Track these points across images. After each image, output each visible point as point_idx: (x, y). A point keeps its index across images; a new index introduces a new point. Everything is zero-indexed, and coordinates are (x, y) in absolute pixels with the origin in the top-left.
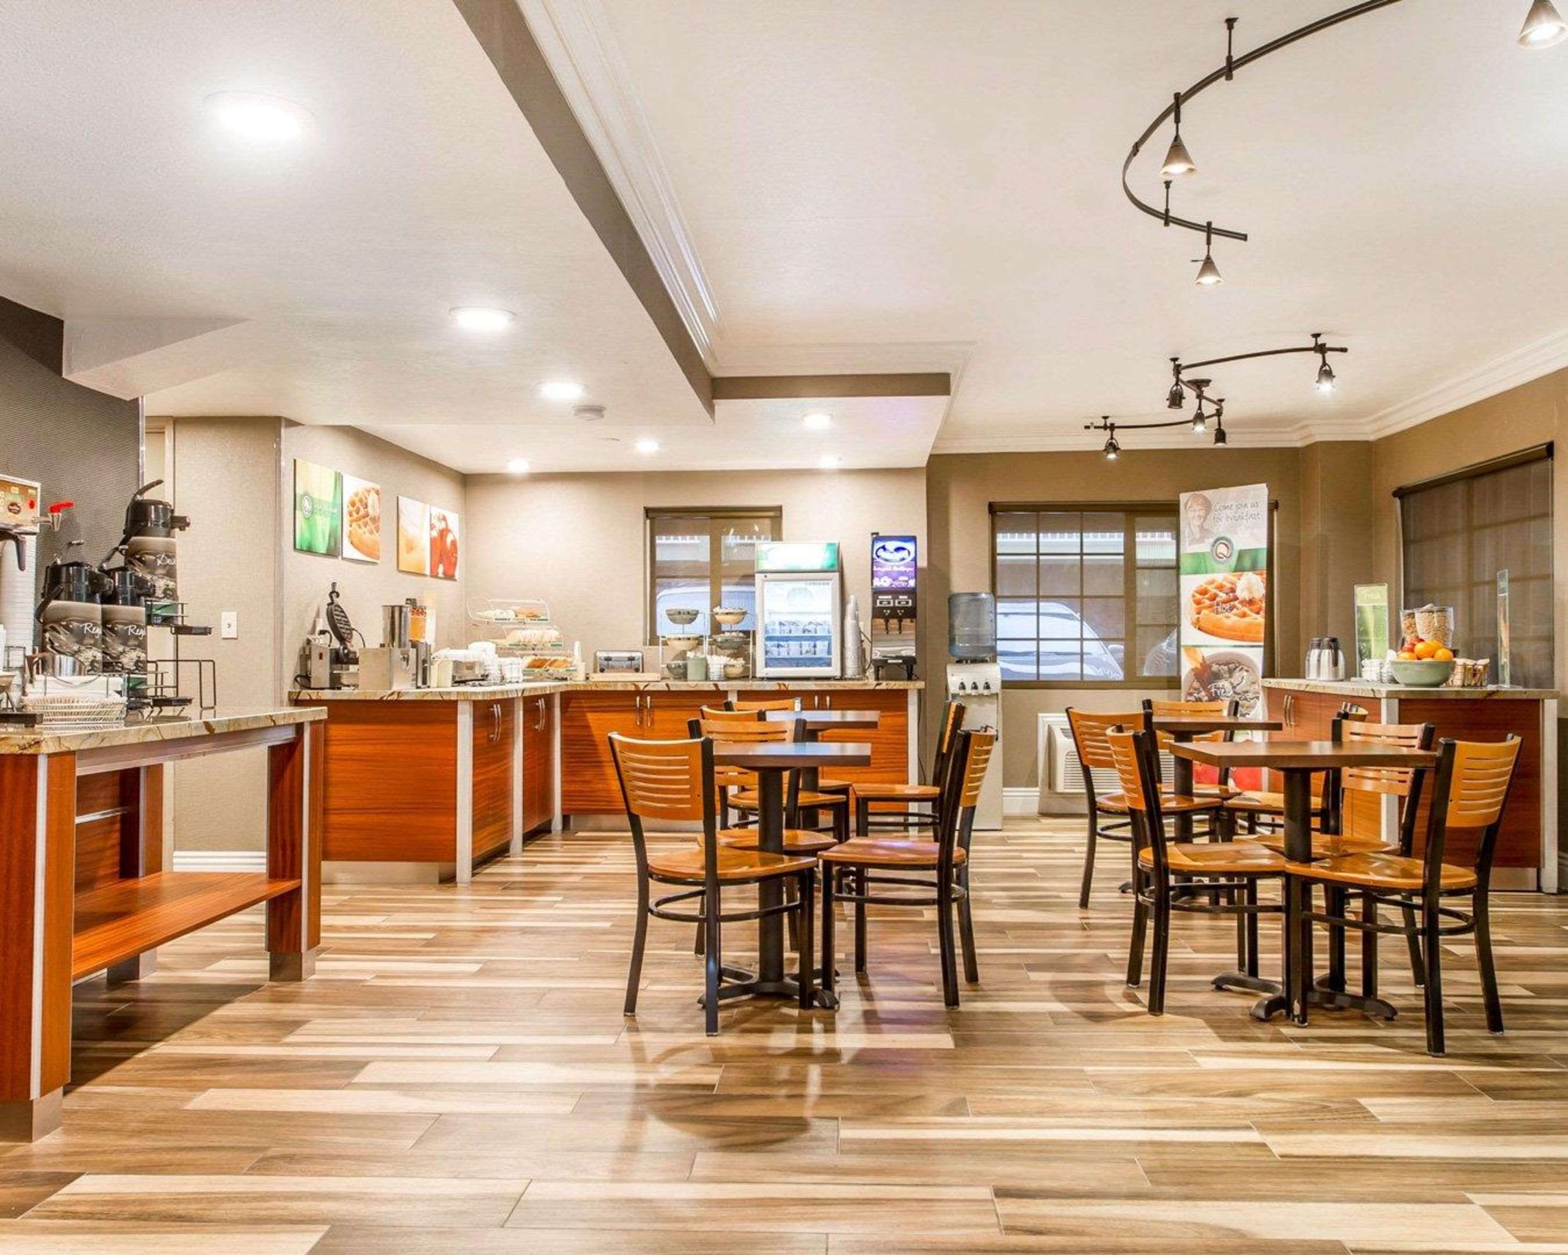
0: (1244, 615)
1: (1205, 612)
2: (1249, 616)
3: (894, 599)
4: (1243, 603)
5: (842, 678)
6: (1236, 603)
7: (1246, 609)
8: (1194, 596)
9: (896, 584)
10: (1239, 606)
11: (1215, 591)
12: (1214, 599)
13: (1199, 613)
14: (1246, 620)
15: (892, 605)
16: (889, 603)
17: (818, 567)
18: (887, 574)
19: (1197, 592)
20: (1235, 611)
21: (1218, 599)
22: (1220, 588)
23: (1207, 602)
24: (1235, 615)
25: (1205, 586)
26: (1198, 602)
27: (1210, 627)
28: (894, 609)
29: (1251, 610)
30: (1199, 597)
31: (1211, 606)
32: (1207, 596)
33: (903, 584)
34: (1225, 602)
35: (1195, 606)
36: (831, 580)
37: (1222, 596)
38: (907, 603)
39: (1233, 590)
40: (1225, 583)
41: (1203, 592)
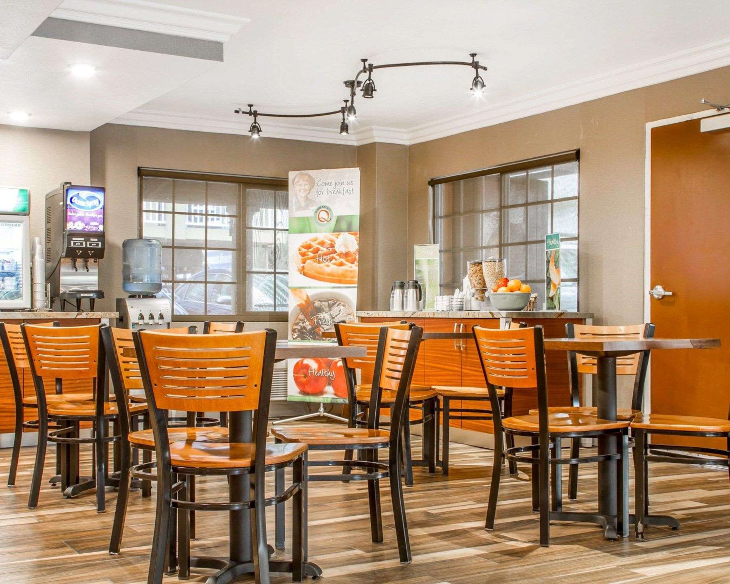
0: (341, 264)
1: (308, 261)
2: (345, 265)
3: (86, 241)
4: (340, 255)
5: (32, 310)
6: (335, 255)
7: (343, 260)
8: (300, 250)
9: (88, 228)
10: (337, 257)
11: (318, 246)
12: (317, 252)
13: (304, 262)
14: (343, 268)
15: (84, 246)
16: (82, 244)
17: (10, 210)
18: (81, 219)
19: (302, 247)
20: (334, 261)
21: (320, 252)
22: (322, 243)
23: (311, 255)
24: (334, 264)
25: (309, 242)
26: (303, 255)
27: (312, 272)
28: (85, 250)
29: (347, 261)
30: (304, 250)
31: (313, 258)
32: (311, 250)
33: (94, 229)
34: (325, 254)
35: (300, 257)
36: (22, 222)
37: (323, 250)
38: (97, 245)
39: (332, 246)
40: (326, 240)
41: (308, 247)
